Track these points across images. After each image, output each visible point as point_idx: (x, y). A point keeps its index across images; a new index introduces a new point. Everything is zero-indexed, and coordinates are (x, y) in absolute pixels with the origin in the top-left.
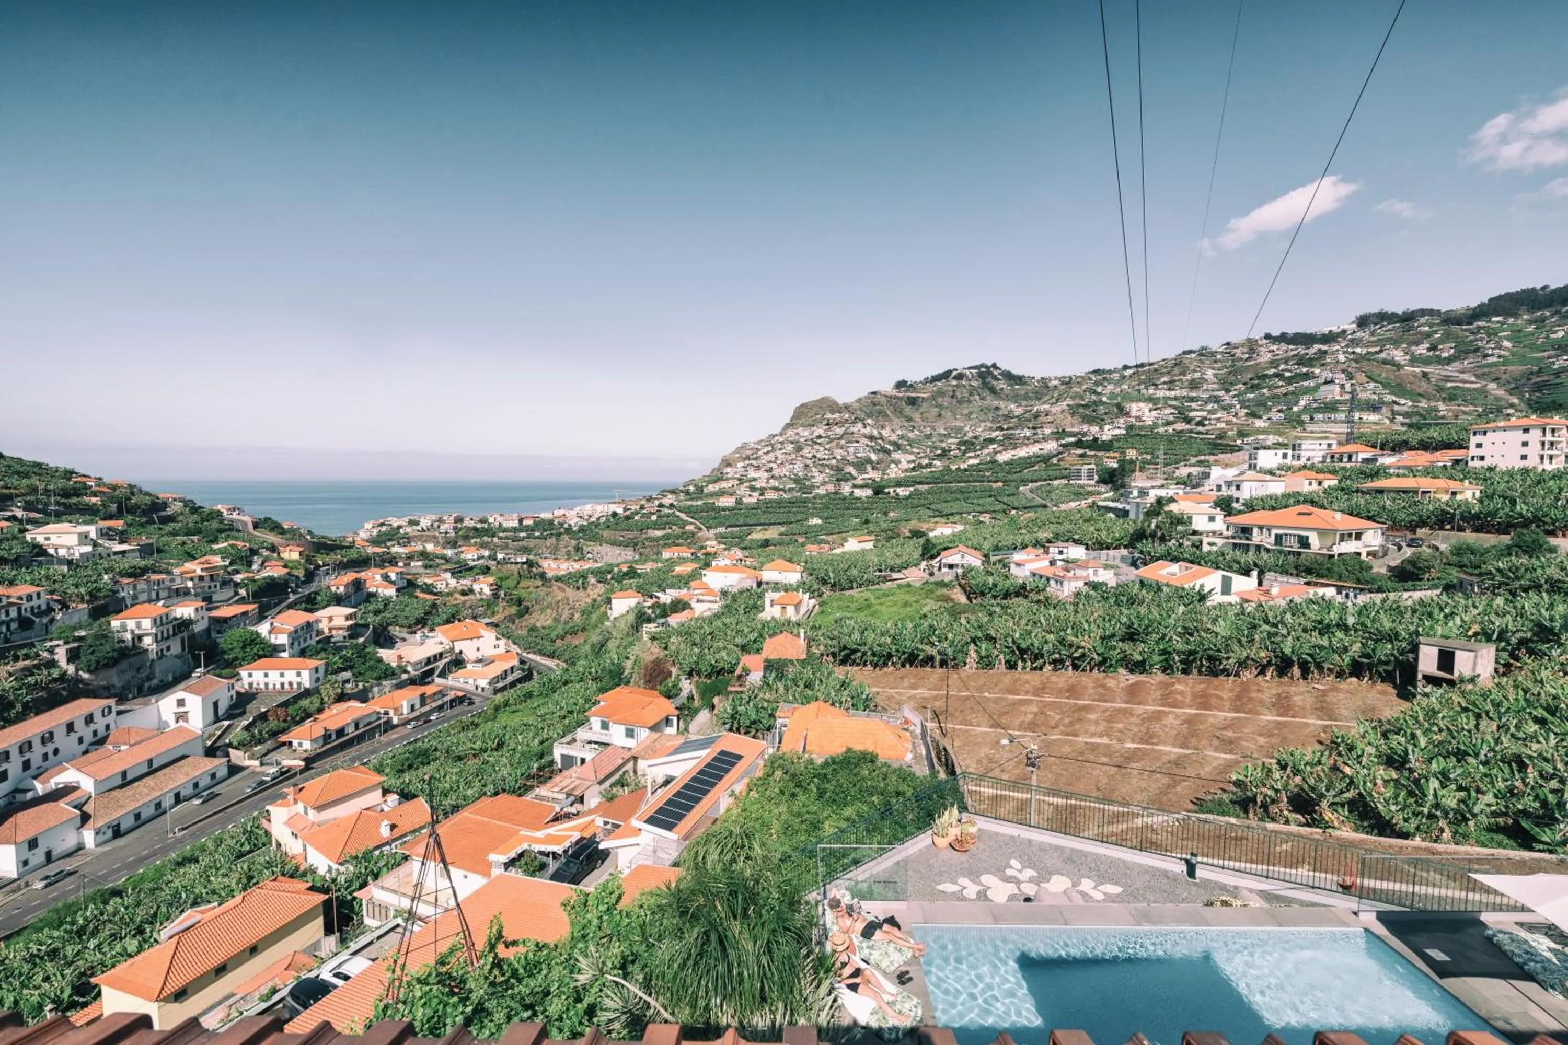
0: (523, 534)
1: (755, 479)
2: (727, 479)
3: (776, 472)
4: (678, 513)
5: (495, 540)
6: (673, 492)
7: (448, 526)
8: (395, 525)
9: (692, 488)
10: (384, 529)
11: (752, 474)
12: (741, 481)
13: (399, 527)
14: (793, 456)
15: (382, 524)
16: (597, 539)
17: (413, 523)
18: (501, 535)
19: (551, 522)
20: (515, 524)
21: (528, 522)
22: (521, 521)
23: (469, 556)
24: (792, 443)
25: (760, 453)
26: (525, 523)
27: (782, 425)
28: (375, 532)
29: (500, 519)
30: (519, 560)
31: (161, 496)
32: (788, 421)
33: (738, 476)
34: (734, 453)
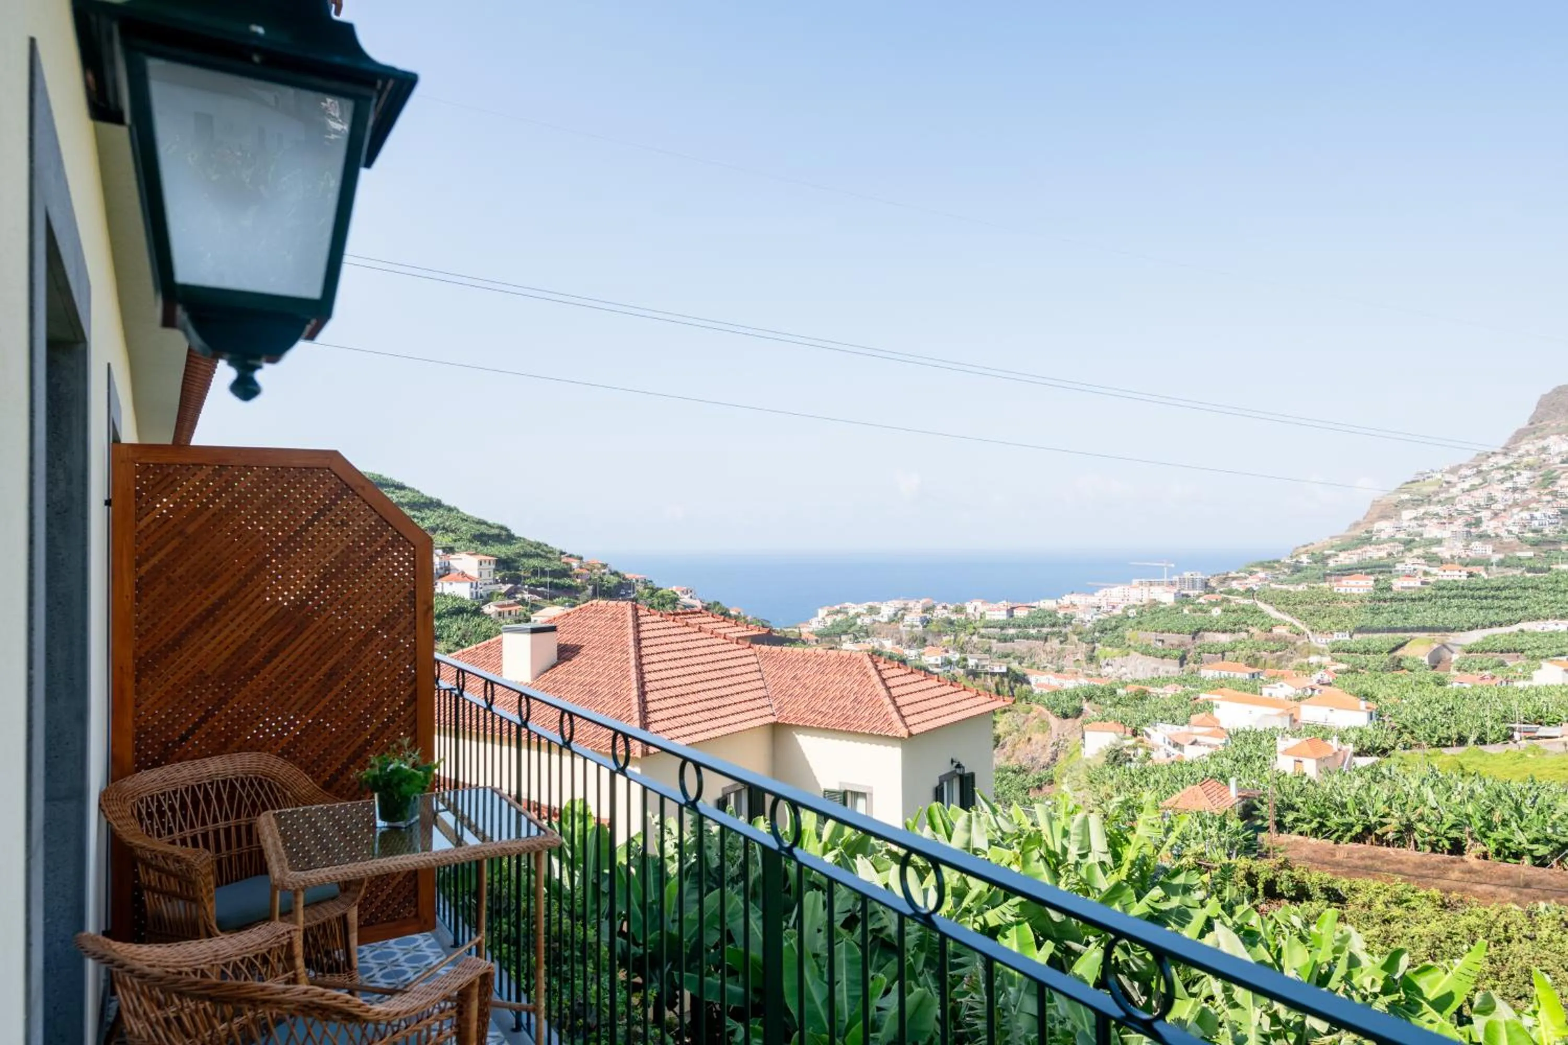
0: (1011, 631)
1: (1439, 542)
2: (1379, 542)
3: (1489, 526)
4: (1261, 605)
5: (975, 638)
6: (1268, 565)
7: (913, 618)
8: (852, 613)
9: (1305, 559)
10: (839, 618)
11: (1432, 531)
12: (1409, 544)
13: (858, 615)
14: (1532, 493)
15: (838, 612)
16: (1121, 643)
17: (872, 611)
18: (983, 631)
19: (1052, 614)
20: (1002, 616)
21: (1020, 613)
22: (1010, 612)
23: (932, 660)
24: (1529, 467)
25: (1454, 491)
26: (1017, 613)
27: (1510, 432)
28: (829, 621)
29: (981, 608)
30: (997, 670)
31: (627, 576)
32: (1523, 423)
33: (1402, 536)
34: (1400, 490)
